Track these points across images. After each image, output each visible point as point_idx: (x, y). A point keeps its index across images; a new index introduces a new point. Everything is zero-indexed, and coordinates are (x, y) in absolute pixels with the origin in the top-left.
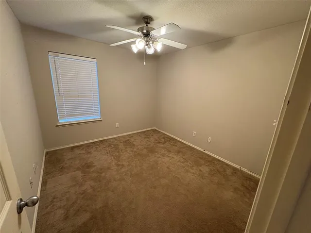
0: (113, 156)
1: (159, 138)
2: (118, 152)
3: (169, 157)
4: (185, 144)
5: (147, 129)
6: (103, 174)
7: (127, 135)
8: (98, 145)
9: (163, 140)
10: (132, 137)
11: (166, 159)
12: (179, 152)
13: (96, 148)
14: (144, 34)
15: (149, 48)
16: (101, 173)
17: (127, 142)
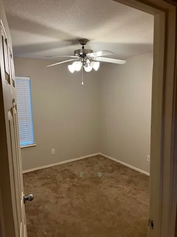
0: (50, 187)
1: (105, 166)
2: (56, 183)
3: (117, 187)
4: (138, 172)
5: (90, 156)
6: (41, 208)
7: (66, 164)
8: (31, 176)
9: (110, 168)
10: (71, 165)
11: (114, 191)
12: (129, 182)
13: (31, 179)
14: (81, 56)
15: (87, 67)
16: (39, 206)
17: (66, 171)
